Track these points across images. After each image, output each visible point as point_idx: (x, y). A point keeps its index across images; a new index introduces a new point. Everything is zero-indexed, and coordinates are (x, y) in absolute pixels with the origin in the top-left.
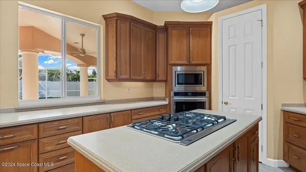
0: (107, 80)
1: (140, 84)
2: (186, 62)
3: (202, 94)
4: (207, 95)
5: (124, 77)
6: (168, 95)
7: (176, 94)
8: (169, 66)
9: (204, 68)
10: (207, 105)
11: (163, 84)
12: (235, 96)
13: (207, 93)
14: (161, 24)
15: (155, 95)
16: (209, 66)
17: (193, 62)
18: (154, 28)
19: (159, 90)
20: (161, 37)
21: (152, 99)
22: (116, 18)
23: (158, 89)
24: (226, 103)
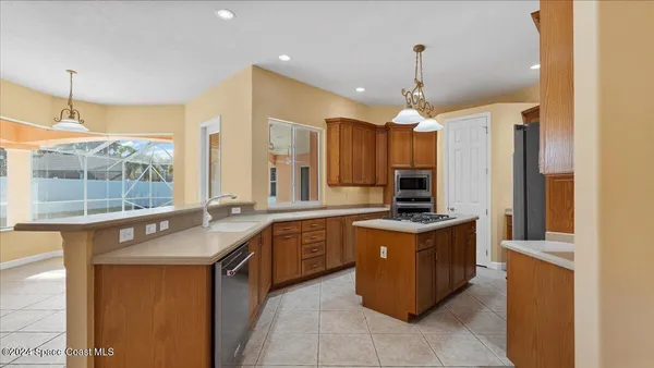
0: (329, 185)
1: (358, 188)
2: (409, 166)
3: (428, 200)
4: (432, 200)
5: (346, 181)
6: (385, 202)
7: (398, 200)
8: (389, 169)
9: (429, 172)
10: (432, 209)
11: (381, 189)
12: (461, 202)
13: (432, 199)
14: (381, 122)
15: (371, 202)
16: (434, 169)
17: (417, 166)
18: (373, 128)
19: (376, 196)
20: (381, 137)
21: (368, 206)
22: (340, 122)
24: (452, 210)
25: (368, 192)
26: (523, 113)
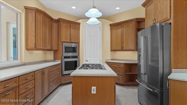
0: (26, 49)
1: (41, 52)
2: (69, 41)
3: (76, 57)
6: (55, 59)
7: (65, 57)
9: (77, 45)
12: (90, 57)
13: (78, 57)
15: (48, 59)
17: (72, 41)
18: (51, 19)
21: (46, 61)
22: (35, 11)
23: (49, 55)
24: (87, 61)
25: (46, 54)
26: (110, 24)
